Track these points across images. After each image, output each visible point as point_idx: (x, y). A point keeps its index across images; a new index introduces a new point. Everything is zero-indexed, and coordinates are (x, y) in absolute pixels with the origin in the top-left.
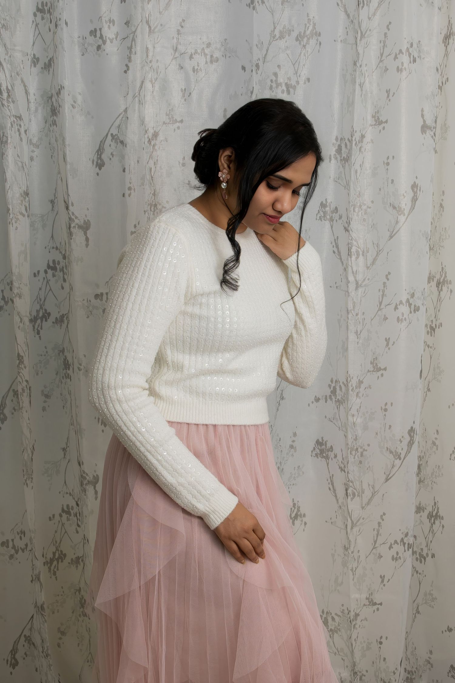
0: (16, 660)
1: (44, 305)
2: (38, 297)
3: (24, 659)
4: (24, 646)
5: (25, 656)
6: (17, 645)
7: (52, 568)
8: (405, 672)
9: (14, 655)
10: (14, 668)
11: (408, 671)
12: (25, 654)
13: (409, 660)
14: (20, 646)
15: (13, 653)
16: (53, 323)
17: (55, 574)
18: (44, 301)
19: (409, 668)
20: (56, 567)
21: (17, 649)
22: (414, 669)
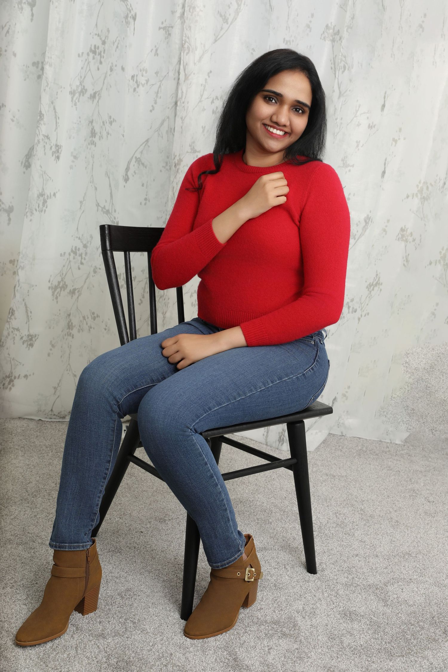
1: (83, 82)
2: (80, 74)
7: (56, 293)
16: (88, 98)
17: (57, 298)
18: (84, 79)
20: (59, 294)
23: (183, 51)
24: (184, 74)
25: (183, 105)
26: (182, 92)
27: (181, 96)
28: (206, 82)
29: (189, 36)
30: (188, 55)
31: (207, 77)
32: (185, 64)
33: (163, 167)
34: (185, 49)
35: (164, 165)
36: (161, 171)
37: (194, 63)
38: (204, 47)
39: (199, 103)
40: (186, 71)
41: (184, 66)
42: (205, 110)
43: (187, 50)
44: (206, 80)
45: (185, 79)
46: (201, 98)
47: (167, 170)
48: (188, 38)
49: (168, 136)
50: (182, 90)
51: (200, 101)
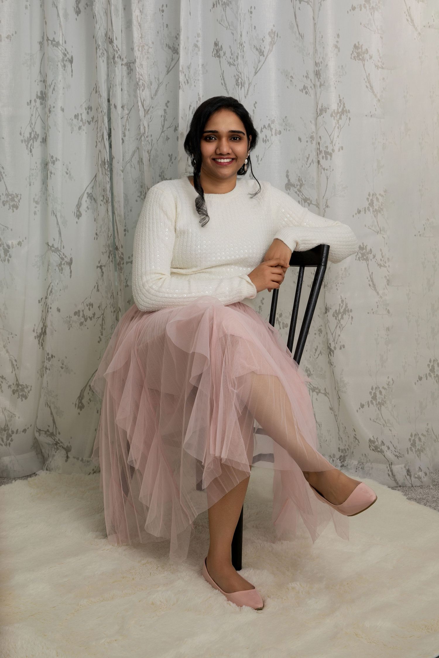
0: (82, 404)
3: (89, 403)
4: (88, 393)
5: (89, 401)
6: (84, 393)
8: (339, 451)
9: (81, 400)
10: (81, 410)
11: (342, 450)
12: (90, 400)
13: (342, 439)
14: (85, 394)
15: (80, 399)
19: (342, 447)
21: (83, 396)
22: (347, 447)
23: (138, 88)
24: (143, 110)
25: (147, 139)
26: (144, 127)
27: (144, 131)
28: (165, 113)
29: (142, 73)
30: (144, 91)
31: (166, 108)
32: (142, 101)
33: (138, 196)
34: (140, 86)
35: (139, 194)
36: (137, 201)
37: (151, 97)
38: (158, 80)
39: (161, 133)
40: (145, 107)
41: (141, 101)
42: (169, 138)
43: (142, 86)
44: (165, 110)
45: (145, 114)
46: (163, 128)
47: (142, 199)
48: (142, 75)
49: (140, 166)
50: (143, 125)
51: (163, 132)
